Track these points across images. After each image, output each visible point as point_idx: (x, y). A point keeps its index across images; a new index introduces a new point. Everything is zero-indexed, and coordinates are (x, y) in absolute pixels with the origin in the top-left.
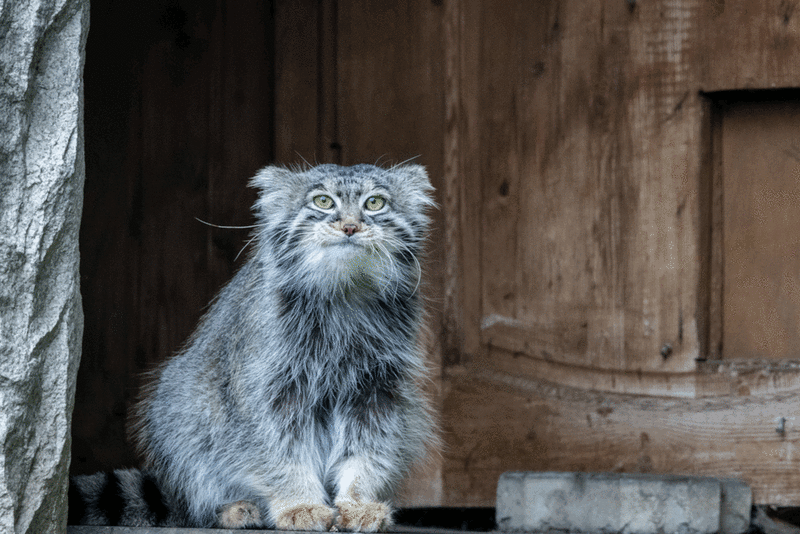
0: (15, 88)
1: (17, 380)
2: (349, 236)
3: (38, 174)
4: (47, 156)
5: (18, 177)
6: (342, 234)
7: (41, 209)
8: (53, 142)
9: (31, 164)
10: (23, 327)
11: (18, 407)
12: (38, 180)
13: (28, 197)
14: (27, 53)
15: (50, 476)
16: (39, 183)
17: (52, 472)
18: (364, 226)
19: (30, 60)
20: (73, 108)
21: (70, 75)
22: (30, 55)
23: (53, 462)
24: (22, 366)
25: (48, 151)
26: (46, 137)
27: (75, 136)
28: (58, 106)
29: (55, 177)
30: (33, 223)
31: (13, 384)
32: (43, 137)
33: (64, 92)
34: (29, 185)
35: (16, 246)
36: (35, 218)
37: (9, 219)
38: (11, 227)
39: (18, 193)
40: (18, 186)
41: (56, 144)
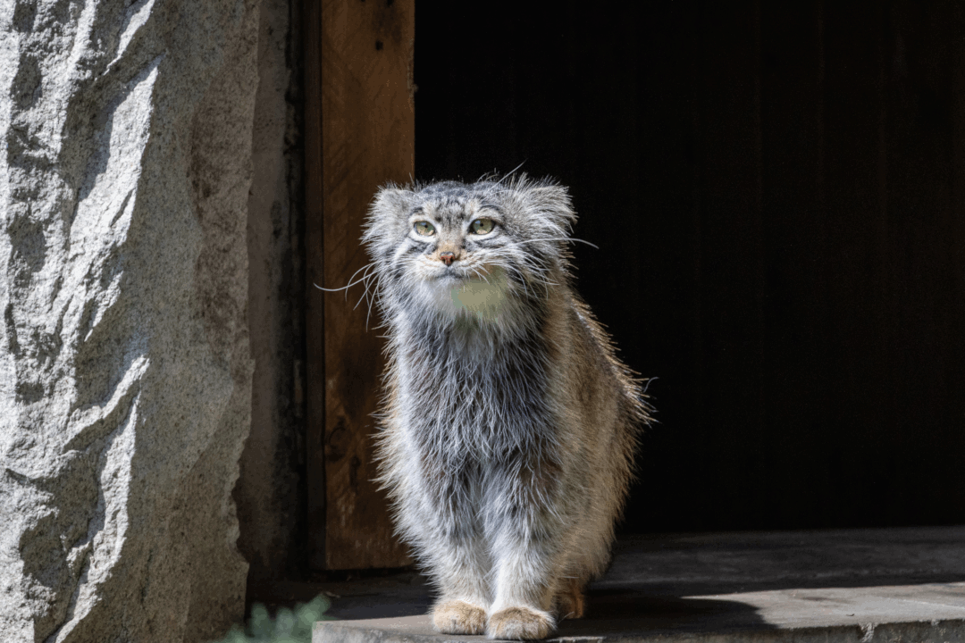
0: (47, 150)
1: (37, 476)
2: (449, 265)
3: (82, 243)
4: (95, 223)
5: (56, 248)
6: (441, 265)
7: (83, 283)
8: (104, 207)
9: (77, 233)
10: (61, 415)
11: (44, 507)
12: (80, 251)
13: (70, 270)
14: (60, 110)
15: (102, 580)
16: (83, 254)
17: (105, 575)
18: (464, 253)
19: (65, 118)
20: (134, 167)
21: (134, 130)
22: (63, 113)
23: (107, 564)
24: (47, 460)
25: (97, 218)
26: (98, 201)
27: (133, 199)
28: (119, 165)
29: (99, 246)
30: (74, 299)
31: (33, 482)
32: (94, 201)
33: (126, 149)
34: (70, 256)
35: (45, 327)
36: (76, 293)
37: (39, 296)
38: (42, 305)
39: (55, 265)
40: (56, 257)
41: (108, 209)
